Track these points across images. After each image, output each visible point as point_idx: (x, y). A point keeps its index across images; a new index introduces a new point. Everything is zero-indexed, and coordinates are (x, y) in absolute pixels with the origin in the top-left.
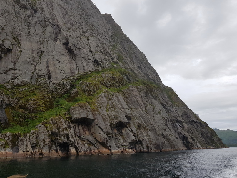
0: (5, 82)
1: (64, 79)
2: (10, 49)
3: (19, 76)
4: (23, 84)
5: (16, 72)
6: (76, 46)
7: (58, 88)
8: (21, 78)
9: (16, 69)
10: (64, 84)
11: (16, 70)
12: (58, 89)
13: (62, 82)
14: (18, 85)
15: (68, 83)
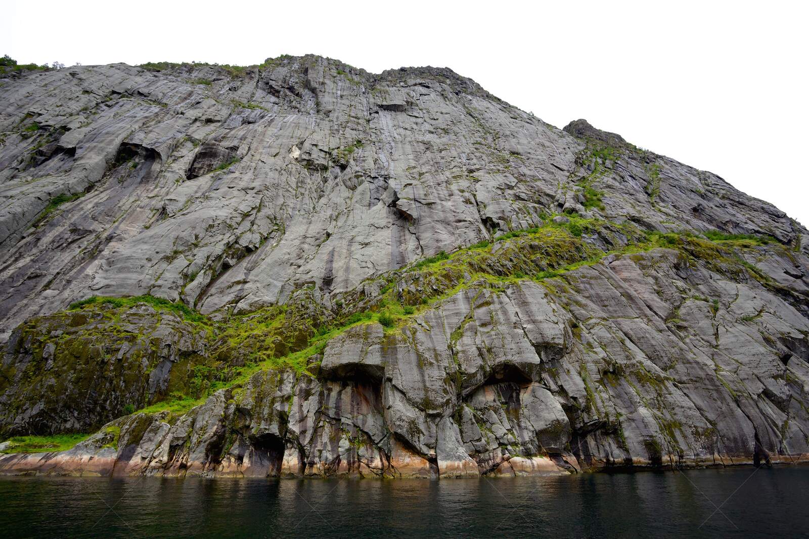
0: (211, 310)
1: (368, 279)
2: (251, 246)
3: (251, 294)
4: (253, 309)
5: (247, 286)
6: (420, 202)
7: (346, 304)
8: (253, 297)
9: (248, 280)
10: (363, 292)
11: (249, 282)
12: (344, 306)
13: (359, 288)
14: (241, 313)
15: (376, 288)
